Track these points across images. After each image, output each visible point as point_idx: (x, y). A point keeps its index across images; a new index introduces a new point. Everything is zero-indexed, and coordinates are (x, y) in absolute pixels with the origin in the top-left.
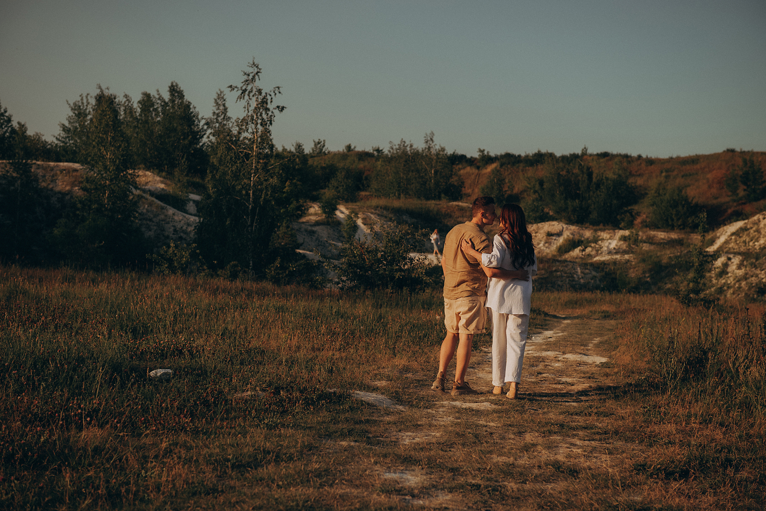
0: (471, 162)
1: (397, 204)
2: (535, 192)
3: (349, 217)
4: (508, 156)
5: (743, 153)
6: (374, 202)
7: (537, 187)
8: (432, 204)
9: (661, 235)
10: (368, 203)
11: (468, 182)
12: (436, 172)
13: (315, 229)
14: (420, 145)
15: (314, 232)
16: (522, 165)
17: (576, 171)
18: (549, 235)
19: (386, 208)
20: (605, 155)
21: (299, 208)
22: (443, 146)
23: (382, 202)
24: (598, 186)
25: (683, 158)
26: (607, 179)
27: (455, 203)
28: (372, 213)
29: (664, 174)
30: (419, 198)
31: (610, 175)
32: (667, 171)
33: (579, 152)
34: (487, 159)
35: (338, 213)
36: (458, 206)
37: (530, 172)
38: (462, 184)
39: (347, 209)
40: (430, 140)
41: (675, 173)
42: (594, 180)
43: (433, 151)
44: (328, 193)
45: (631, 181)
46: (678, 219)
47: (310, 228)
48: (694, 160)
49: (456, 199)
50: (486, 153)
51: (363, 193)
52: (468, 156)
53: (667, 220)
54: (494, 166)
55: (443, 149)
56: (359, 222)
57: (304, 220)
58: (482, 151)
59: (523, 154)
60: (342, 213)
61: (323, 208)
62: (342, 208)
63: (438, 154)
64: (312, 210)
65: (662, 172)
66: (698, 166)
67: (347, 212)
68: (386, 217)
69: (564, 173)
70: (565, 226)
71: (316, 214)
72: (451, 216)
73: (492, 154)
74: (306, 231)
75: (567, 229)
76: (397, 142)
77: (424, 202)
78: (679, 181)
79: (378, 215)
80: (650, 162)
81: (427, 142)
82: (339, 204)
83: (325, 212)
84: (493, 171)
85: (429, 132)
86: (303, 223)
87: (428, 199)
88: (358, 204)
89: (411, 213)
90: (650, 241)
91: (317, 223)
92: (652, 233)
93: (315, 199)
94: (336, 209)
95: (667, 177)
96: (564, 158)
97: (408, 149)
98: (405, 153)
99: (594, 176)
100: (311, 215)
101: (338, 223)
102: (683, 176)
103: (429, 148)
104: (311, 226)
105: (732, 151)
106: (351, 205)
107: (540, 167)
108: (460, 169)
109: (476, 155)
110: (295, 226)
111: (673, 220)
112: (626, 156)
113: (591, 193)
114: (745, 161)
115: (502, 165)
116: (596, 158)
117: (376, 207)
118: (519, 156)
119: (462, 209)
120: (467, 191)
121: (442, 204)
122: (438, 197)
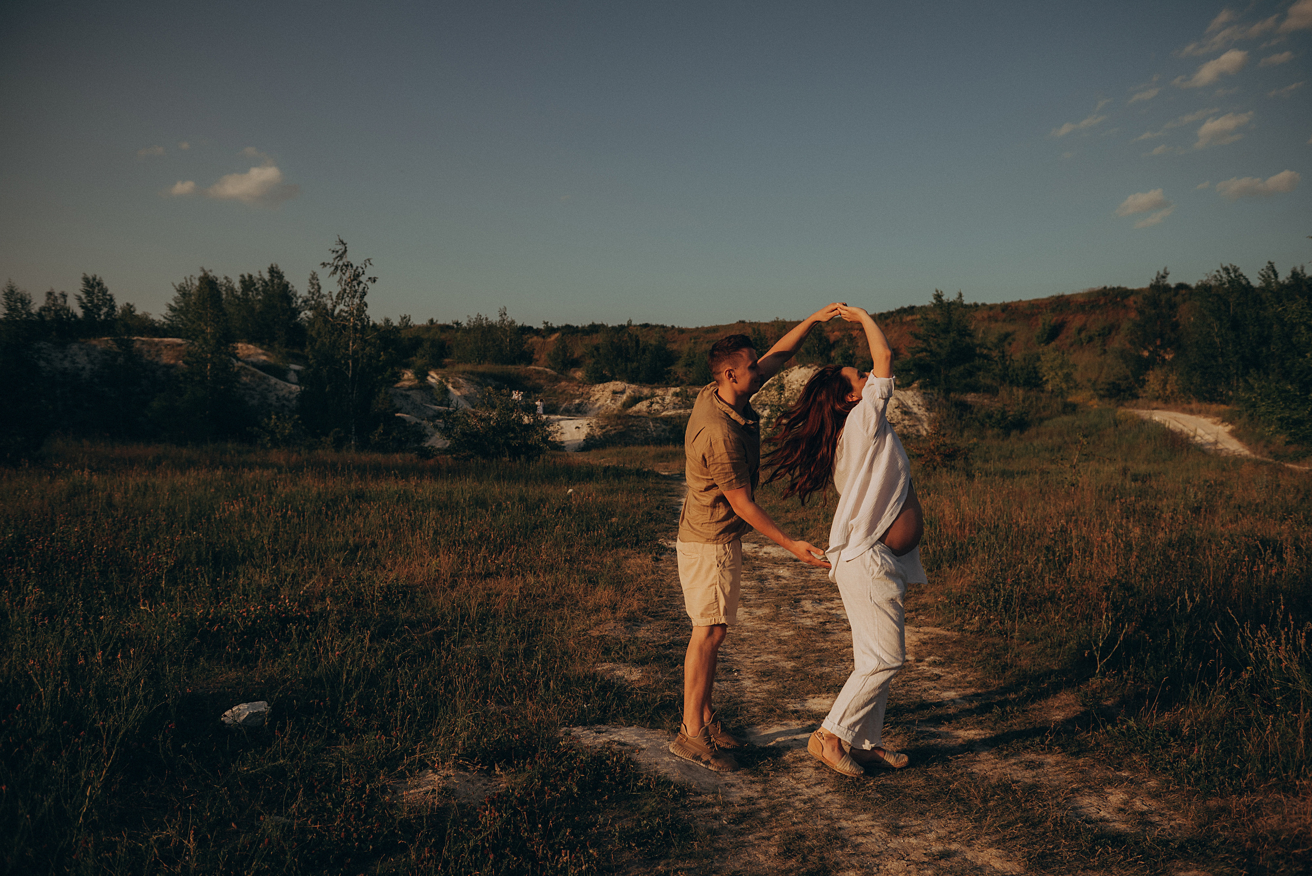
0: (538, 332)
1: (481, 369)
2: (593, 357)
3: (441, 382)
4: (568, 327)
5: (750, 323)
6: (461, 367)
7: (595, 353)
8: (511, 368)
10: (456, 369)
11: (536, 349)
12: (510, 341)
13: (408, 393)
14: (495, 319)
15: (409, 396)
16: (579, 334)
17: (626, 338)
18: (615, 393)
19: (472, 373)
20: (646, 325)
21: (394, 375)
22: (513, 319)
23: (468, 367)
24: (644, 351)
25: (707, 328)
26: (651, 345)
27: (530, 367)
28: (460, 378)
29: (693, 341)
30: (497, 364)
31: (653, 342)
32: (695, 339)
33: (625, 323)
34: (550, 330)
35: (429, 378)
36: (535, 369)
37: (587, 340)
38: (532, 352)
39: (437, 374)
40: (502, 314)
41: (701, 340)
42: (641, 346)
43: (506, 324)
44: (419, 362)
45: (668, 346)
47: (404, 392)
49: (530, 363)
50: (549, 324)
51: (450, 361)
52: (535, 327)
54: (557, 335)
55: (514, 322)
56: (450, 387)
57: (398, 385)
58: (547, 323)
59: (580, 326)
60: (433, 378)
61: (416, 374)
62: (432, 374)
63: (510, 326)
64: (406, 376)
65: (691, 339)
67: (438, 378)
68: (473, 381)
69: (615, 341)
70: (627, 385)
71: (409, 380)
72: (529, 379)
73: (555, 326)
74: (402, 395)
77: (505, 367)
79: (466, 379)
80: (682, 331)
81: (501, 316)
82: (430, 370)
83: (418, 378)
84: (556, 340)
85: (502, 307)
86: (398, 388)
87: (506, 364)
88: (447, 369)
89: (494, 377)
91: (411, 388)
93: (407, 366)
94: (428, 375)
95: (695, 343)
96: (613, 327)
97: (484, 322)
98: (481, 326)
99: (641, 343)
100: (405, 380)
101: (431, 387)
103: (503, 320)
104: (405, 390)
105: (743, 322)
106: (440, 371)
107: (594, 336)
108: (529, 338)
109: (542, 326)
110: (391, 391)
112: (663, 327)
113: (639, 357)
114: (754, 330)
115: (563, 335)
116: (639, 328)
117: (464, 372)
118: (577, 327)
119: (538, 372)
120: (536, 356)
121: (522, 369)
122: (514, 363)
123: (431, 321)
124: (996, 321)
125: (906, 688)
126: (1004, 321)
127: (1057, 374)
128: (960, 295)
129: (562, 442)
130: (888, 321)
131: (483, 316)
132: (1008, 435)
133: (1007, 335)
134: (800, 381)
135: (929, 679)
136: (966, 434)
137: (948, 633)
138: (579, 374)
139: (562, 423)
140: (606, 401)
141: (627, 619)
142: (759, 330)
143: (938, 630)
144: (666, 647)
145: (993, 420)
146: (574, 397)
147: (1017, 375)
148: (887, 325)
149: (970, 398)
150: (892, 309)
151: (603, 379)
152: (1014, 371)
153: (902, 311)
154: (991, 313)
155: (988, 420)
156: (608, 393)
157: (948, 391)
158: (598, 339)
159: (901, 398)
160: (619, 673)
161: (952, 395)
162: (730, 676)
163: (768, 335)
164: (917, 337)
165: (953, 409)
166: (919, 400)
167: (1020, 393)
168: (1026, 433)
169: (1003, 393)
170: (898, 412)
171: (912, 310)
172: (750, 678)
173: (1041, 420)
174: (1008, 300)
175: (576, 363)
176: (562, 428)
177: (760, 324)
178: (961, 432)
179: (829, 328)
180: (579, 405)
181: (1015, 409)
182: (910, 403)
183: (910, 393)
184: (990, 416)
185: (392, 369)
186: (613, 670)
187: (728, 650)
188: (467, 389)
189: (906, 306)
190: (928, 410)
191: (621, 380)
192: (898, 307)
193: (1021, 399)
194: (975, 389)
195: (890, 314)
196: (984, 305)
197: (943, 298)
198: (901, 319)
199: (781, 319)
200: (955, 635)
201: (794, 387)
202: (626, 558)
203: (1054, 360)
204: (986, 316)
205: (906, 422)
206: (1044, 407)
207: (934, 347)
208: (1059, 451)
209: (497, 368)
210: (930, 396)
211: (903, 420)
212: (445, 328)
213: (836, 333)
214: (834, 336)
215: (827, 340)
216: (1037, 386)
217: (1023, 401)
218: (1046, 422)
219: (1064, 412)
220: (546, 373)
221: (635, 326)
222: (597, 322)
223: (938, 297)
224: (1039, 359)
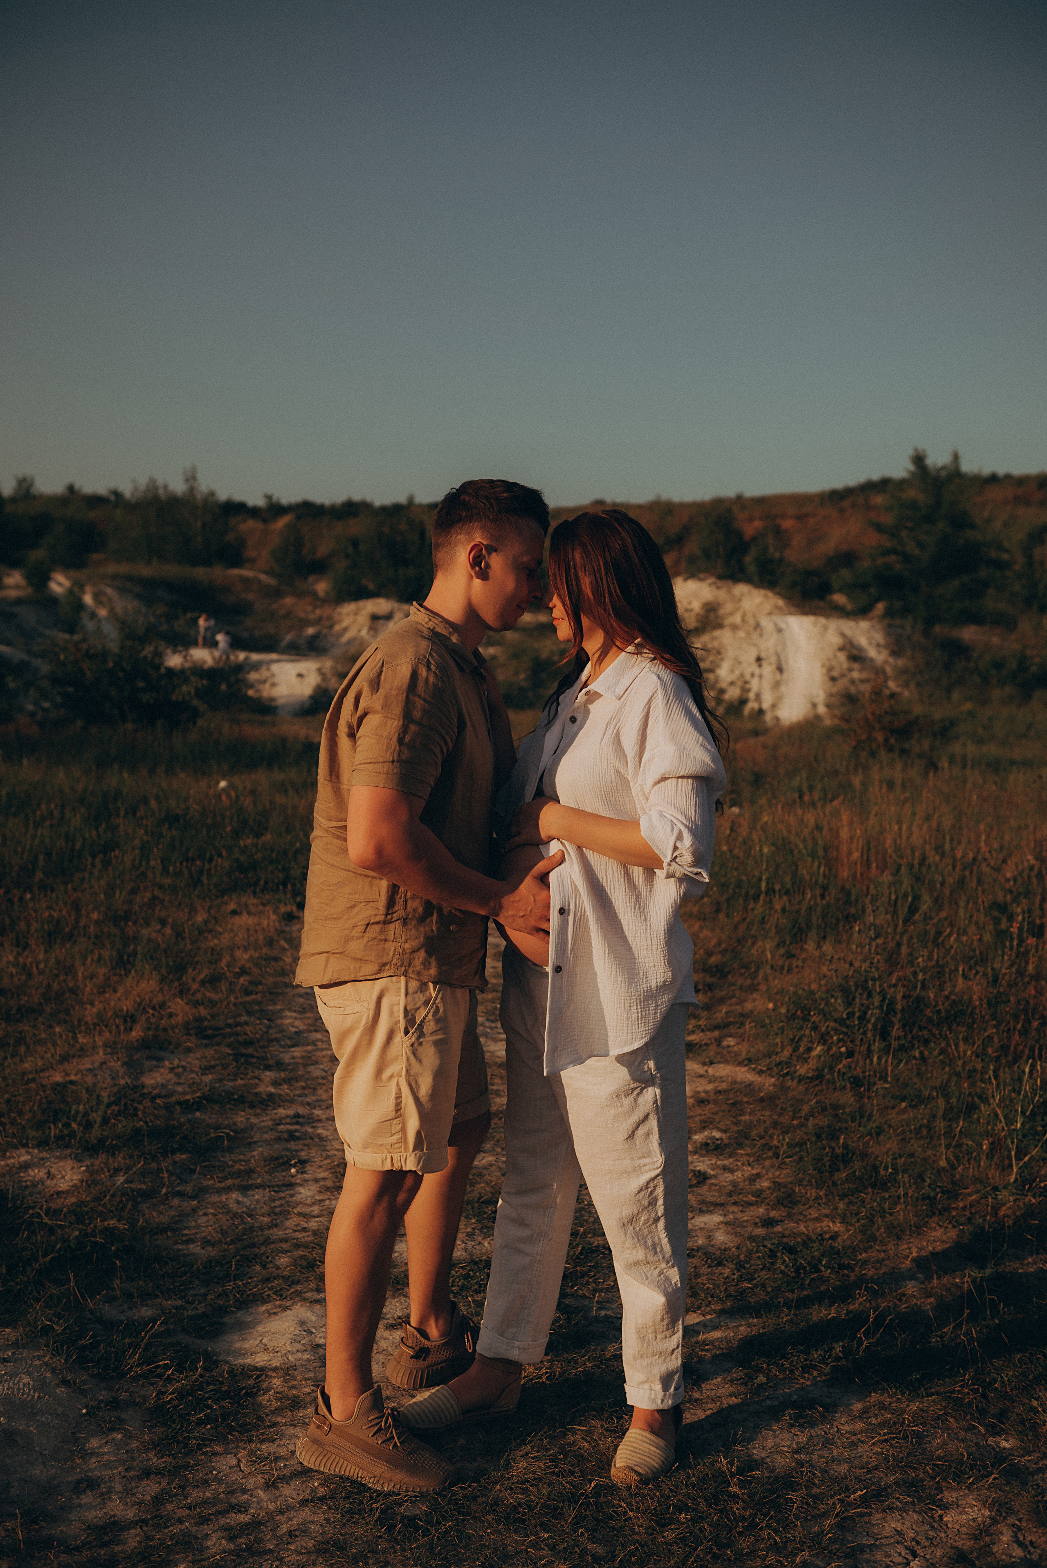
0: (255, 512)
1: (145, 571)
2: (348, 556)
3: (71, 592)
4: (306, 504)
6: (112, 568)
7: (351, 549)
8: (200, 573)
10: (101, 570)
11: (252, 541)
12: (204, 526)
13: (16, 609)
14: (178, 487)
15: (13, 615)
16: (326, 518)
17: (402, 525)
18: (375, 618)
19: (129, 578)
22: (211, 487)
23: (124, 568)
27: (235, 572)
28: (108, 585)
30: (179, 563)
33: (402, 499)
34: (275, 509)
35: (51, 584)
36: (243, 575)
37: (338, 527)
38: (243, 546)
39: (68, 578)
40: (191, 478)
43: (199, 496)
44: (36, 555)
47: (6, 608)
49: (235, 564)
50: (275, 499)
51: (96, 556)
52: (250, 504)
54: (287, 517)
55: (212, 494)
56: (88, 599)
58: (269, 497)
59: (327, 503)
60: (59, 584)
61: (29, 577)
62: (58, 577)
63: (205, 500)
64: (9, 581)
67: (67, 584)
68: (130, 591)
69: (386, 530)
70: (396, 605)
71: (17, 587)
72: (229, 591)
73: (284, 502)
75: (399, 609)
76: (143, 481)
77: (189, 569)
79: (119, 588)
81: (187, 480)
82: (54, 571)
83: (31, 584)
84: (286, 526)
85: (190, 467)
87: (193, 565)
88: (85, 570)
89: (170, 586)
91: (19, 601)
93: (15, 564)
94: (49, 579)
96: (384, 509)
97: (161, 491)
98: (156, 499)
100: (9, 587)
101: (52, 601)
103: (192, 489)
104: (7, 604)
106: (74, 573)
107: (351, 521)
108: (239, 523)
109: (260, 502)
115: (298, 518)
116: (425, 509)
117: (114, 577)
118: (322, 505)
119: (245, 580)
120: (250, 553)
121: (218, 574)
122: (208, 563)
123: (71, 488)
124: (1029, 504)
128: (957, 457)
129: (273, 699)
130: (845, 503)
131: (160, 482)
132: (1028, 697)
136: (956, 695)
137: (758, 1079)
138: (322, 587)
139: (275, 668)
140: (360, 631)
141: (144, 1044)
143: (744, 1074)
144: (187, 1107)
145: (1004, 673)
146: (306, 623)
148: (842, 511)
149: (969, 634)
150: (854, 483)
151: (361, 594)
153: (870, 487)
154: (1019, 492)
155: (995, 672)
156: (363, 619)
157: (930, 622)
158: (356, 527)
159: (848, 633)
160: (35, 1173)
161: (937, 629)
162: (280, 1176)
164: (879, 528)
165: (937, 653)
166: (879, 637)
169: (1026, 625)
170: (842, 657)
171: (884, 485)
172: (316, 1180)
175: (318, 567)
176: (273, 675)
177: (629, 506)
178: (949, 690)
179: (744, 514)
180: (315, 637)
182: (863, 641)
183: (864, 625)
184: (998, 665)
186: (25, 1166)
187: (317, 1112)
188: (125, 605)
189: (875, 479)
190: (894, 653)
191: (387, 596)
192: (863, 480)
194: (976, 619)
195: (849, 491)
196: (1008, 476)
197: (928, 462)
198: (865, 499)
199: (664, 497)
200: (768, 1083)
202: (234, 913)
204: (1011, 496)
205: (856, 675)
207: (912, 548)
209: (172, 571)
210: (900, 631)
211: (850, 670)
212: (95, 501)
213: (756, 522)
214: (750, 529)
215: (739, 535)
220: (259, 582)
221: (421, 506)
222: (357, 497)
223: (918, 460)
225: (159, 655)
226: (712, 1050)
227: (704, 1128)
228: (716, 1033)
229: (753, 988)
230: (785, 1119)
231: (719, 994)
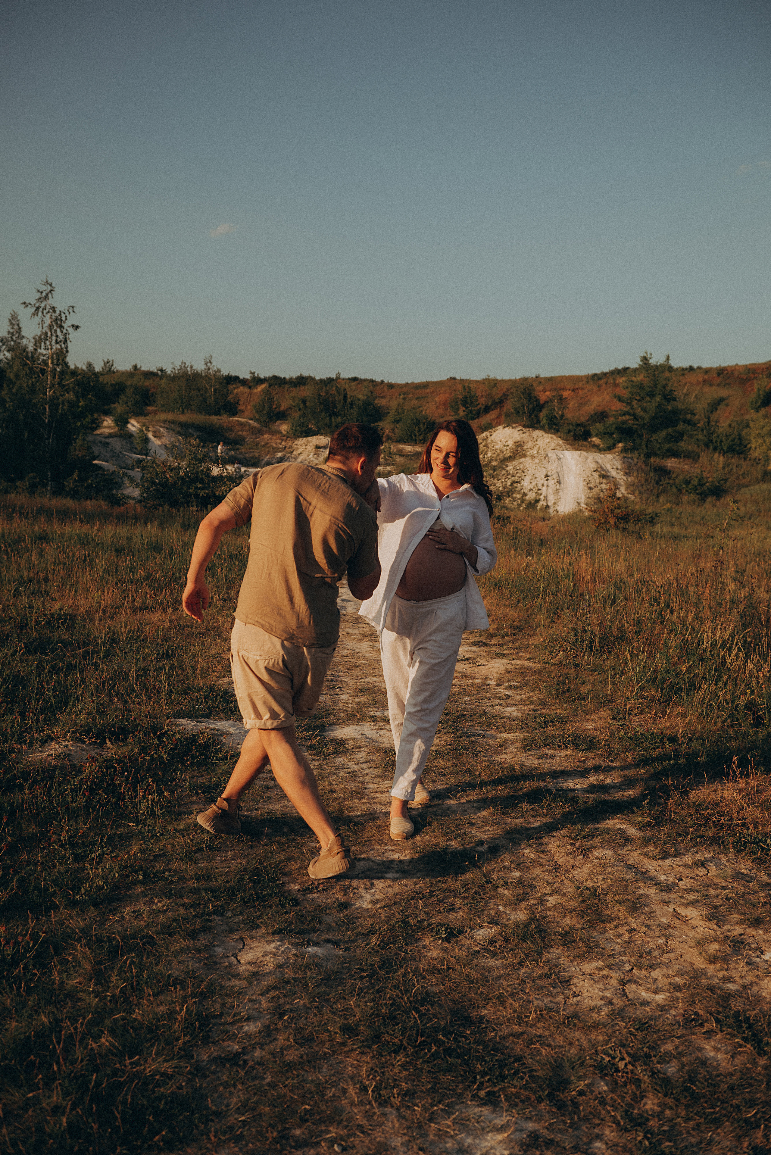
0: (244, 382)
1: (183, 418)
2: (300, 410)
3: (141, 430)
4: (275, 378)
5: (462, 380)
6: (162, 416)
7: (302, 406)
8: (214, 419)
9: (408, 448)
10: (157, 417)
11: (242, 399)
12: (215, 390)
13: (109, 440)
14: (200, 367)
15: (108, 444)
16: (287, 386)
17: (333, 391)
18: (318, 447)
19: (173, 422)
20: (355, 379)
21: (93, 421)
22: (219, 367)
23: (170, 416)
24: (351, 405)
25: (417, 384)
26: (359, 400)
27: (234, 418)
28: (161, 426)
29: (402, 396)
30: (201, 413)
31: (361, 396)
32: (404, 394)
33: (334, 376)
34: (257, 381)
35: (129, 426)
36: (239, 421)
37: (294, 392)
38: (238, 403)
39: (138, 422)
40: (208, 362)
41: (411, 396)
42: (349, 400)
43: (212, 373)
44: (119, 408)
45: (376, 402)
46: (420, 435)
47: (104, 440)
48: (425, 386)
49: (234, 414)
50: (256, 374)
51: (151, 409)
52: (241, 377)
53: (411, 436)
54: (263, 386)
55: (220, 371)
56: (150, 435)
57: (98, 432)
58: (253, 373)
59: (288, 377)
60: (134, 426)
61: (116, 421)
62: (133, 421)
63: (215, 375)
64: (105, 423)
65: (400, 395)
66: (428, 391)
67: (138, 426)
68: (174, 430)
69: (323, 394)
71: (109, 427)
72: (232, 430)
73: (262, 376)
74: (101, 442)
76: (178, 364)
77: (207, 417)
78: (414, 402)
79: (167, 429)
80: (391, 386)
81: (206, 364)
82: (131, 418)
83: (118, 425)
84: (263, 390)
85: (208, 356)
86: (97, 435)
87: (210, 415)
88: (148, 418)
89: (197, 427)
90: (400, 453)
91: (110, 436)
92: (401, 446)
93: (107, 413)
94: (128, 423)
95: (404, 399)
96: (321, 380)
97: (189, 370)
98: (186, 374)
99: (349, 396)
100: (105, 427)
101: (130, 436)
102: (417, 399)
103: (208, 369)
104: (104, 437)
105: (454, 379)
106: (142, 419)
107: (302, 388)
108: (235, 388)
109: (248, 376)
110: (90, 438)
111: (415, 435)
112: (372, 381)
113: (346, 411)
114: (464, 388)
115: (270, 386)
116: (348, 381)
117: (165, 421)
118: (285, 378)
119: (241, 424)
120: (241, 407)
121: (224, 420)
122: (218, 413)
123: (135, 367)
124: (711, 385)
125: (477, 704)
126: (719, 385)
127: (765, 441)
128: (668, 359)
130: (601, 382)
131: (188, 364)
132: (704, 501)
133: (721, 400)
134: (504, 441)
135: (500, 698)
136: (662, 499)
137: (534, 665)
138: (284, 428)
140: (308, 455)
142: (469, 388)
143: (527, 664)
145: (690, 486)
146: (276, 450)
147: (721, 441)
148: (599, 386)
149: (671, 463)
150: (606, 370)
151: (308, 433)
152: (718, 436)
153: (617, 372)
154: (706, 377)
155: (684, 486)
156: (311, 448)
157: (648, 456)
158: (305, 392)
159: (600, 461)
161: (652, 460)
163: (479, 394)
164: (620, 399)
165: (652, 474)
166: (618, 464)
167: (720, 459)
168: (722, 500)
169: (704, 458)
170: (596, 475)
171: (625, 371)
173: (740, 487)
174: (724, 364)
175: (282, 416)
177: (470, 381)
178: (658, 496)
179: (541, 388)
181: (715, 475)
182: (608, 467)
183: (609, 456)
184: (687, 482)
185: (92, 415)
188: (168, 439)
189: (620, 367)
190: (626, 474)
191: (325, 434)
192: (612, 368)
193: (721, 466)
194: (676, 455)
195: (605, 374)
196: (699, 368)
197: (651, 361)
198: (614, 380)
199: (492, 376)
200: (538, 666)
201: (497, 447)
203: (763, 427)
204: (701, 380)
205: (604, 486)
206: (743, 474)
207: (639, 411)
208: (750, 518)
210: (630, 460)
211: (601, 483)
212: (149, 375)
213: (548, 393)
214: (543, 397)
215: (537, 400)
216: (740, 453)
217: (724, 468)
218: (743, 490)
219: (763, 480)
220: (249, 425)
221: (343, 379)
222: (305, 374)
223: (645, 359)
224: (748, 426)
225: (209, 469)
226: (514, 656)
227: (509, 681)
228: (516, 651)
229: (534, 635)
230: (545, 679)
231: (517, 636)
